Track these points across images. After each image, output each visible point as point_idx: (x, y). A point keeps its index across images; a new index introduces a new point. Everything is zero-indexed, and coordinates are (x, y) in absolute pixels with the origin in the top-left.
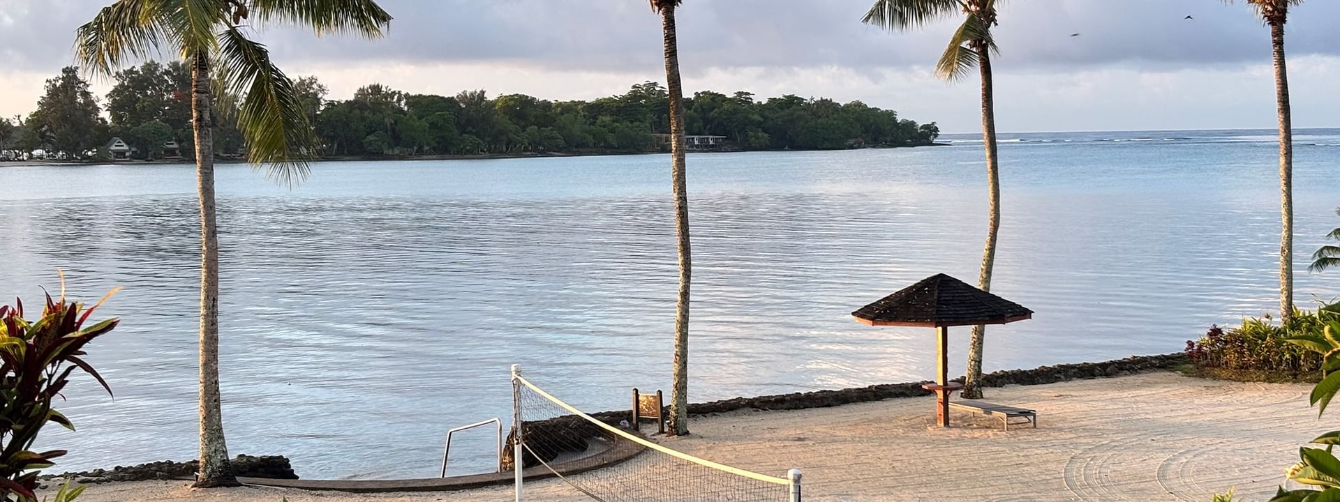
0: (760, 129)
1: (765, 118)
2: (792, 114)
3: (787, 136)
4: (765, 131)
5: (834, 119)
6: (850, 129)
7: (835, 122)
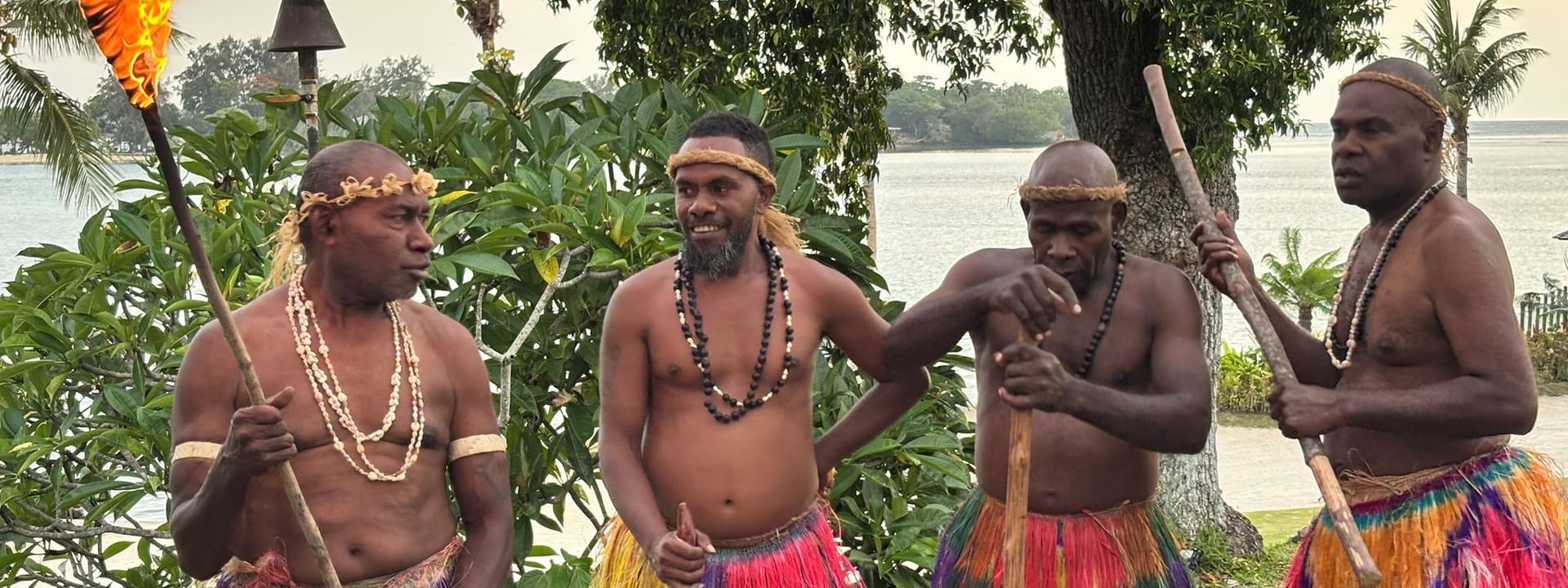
0: (941, 120)
1: (948, 107)
2: (978, 102)
3: (973, 127)
4: (947, 121)
5: (1030, 108)
6: (1048, 120)
7: (1029, 111)
